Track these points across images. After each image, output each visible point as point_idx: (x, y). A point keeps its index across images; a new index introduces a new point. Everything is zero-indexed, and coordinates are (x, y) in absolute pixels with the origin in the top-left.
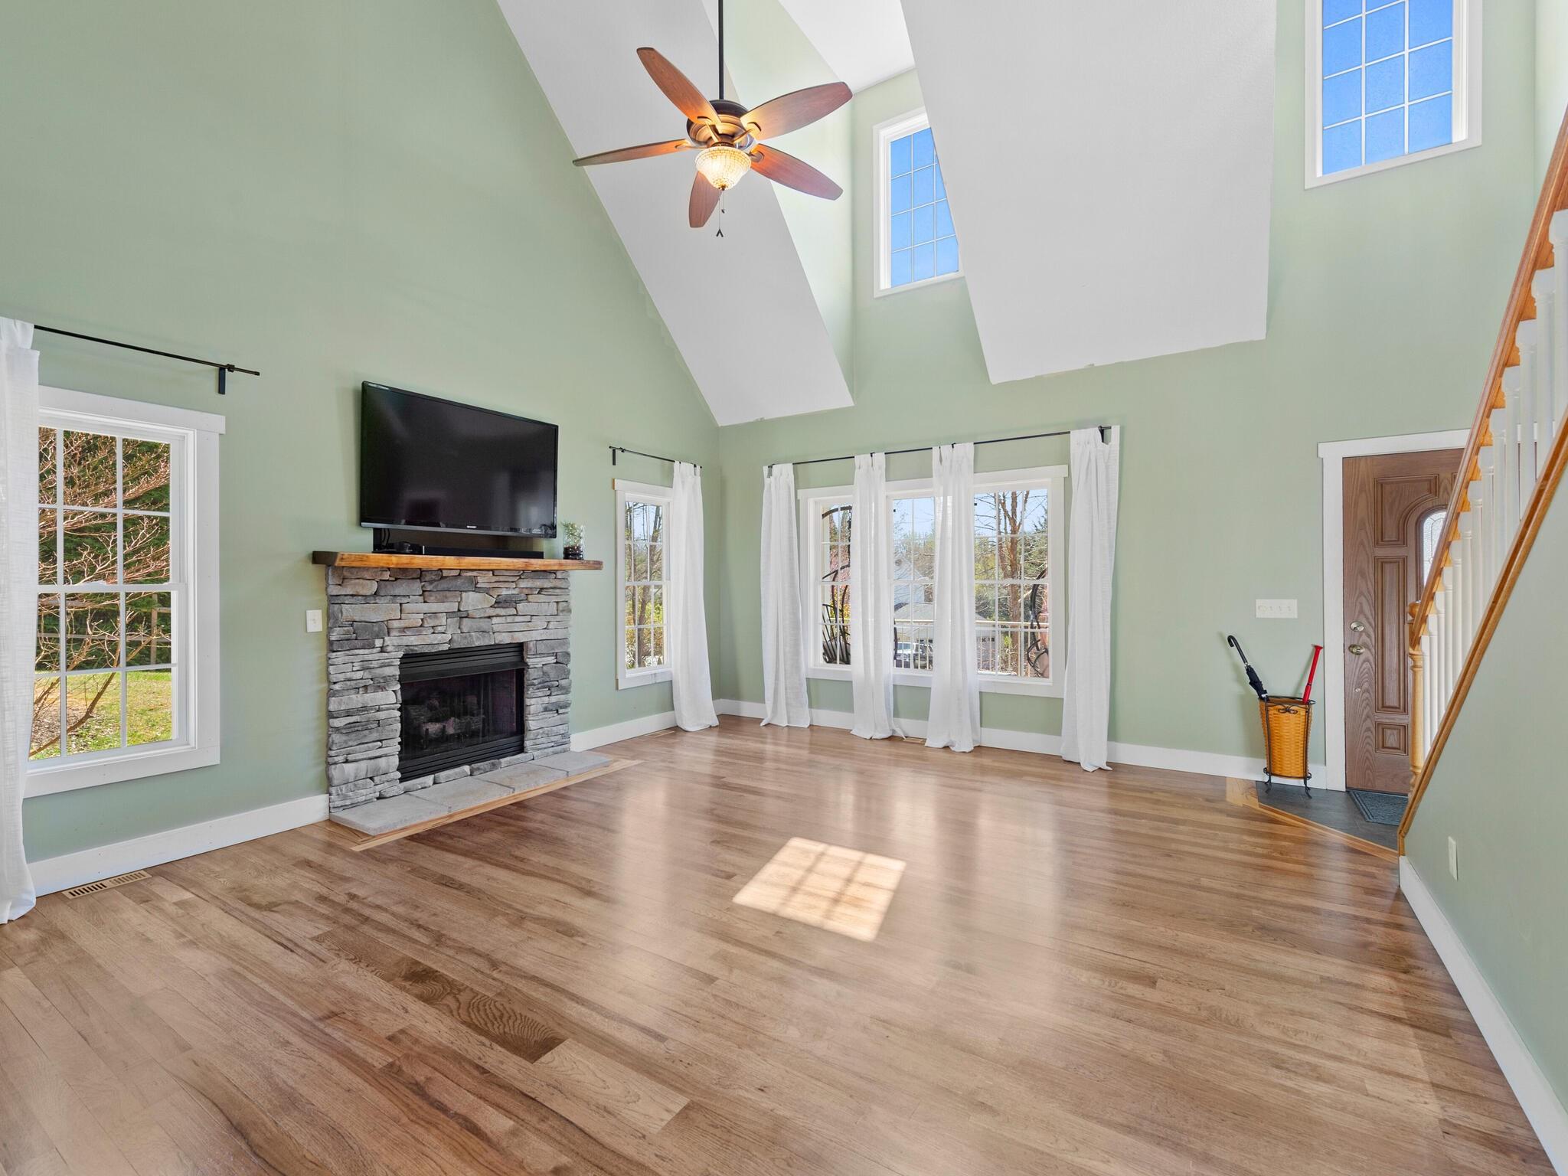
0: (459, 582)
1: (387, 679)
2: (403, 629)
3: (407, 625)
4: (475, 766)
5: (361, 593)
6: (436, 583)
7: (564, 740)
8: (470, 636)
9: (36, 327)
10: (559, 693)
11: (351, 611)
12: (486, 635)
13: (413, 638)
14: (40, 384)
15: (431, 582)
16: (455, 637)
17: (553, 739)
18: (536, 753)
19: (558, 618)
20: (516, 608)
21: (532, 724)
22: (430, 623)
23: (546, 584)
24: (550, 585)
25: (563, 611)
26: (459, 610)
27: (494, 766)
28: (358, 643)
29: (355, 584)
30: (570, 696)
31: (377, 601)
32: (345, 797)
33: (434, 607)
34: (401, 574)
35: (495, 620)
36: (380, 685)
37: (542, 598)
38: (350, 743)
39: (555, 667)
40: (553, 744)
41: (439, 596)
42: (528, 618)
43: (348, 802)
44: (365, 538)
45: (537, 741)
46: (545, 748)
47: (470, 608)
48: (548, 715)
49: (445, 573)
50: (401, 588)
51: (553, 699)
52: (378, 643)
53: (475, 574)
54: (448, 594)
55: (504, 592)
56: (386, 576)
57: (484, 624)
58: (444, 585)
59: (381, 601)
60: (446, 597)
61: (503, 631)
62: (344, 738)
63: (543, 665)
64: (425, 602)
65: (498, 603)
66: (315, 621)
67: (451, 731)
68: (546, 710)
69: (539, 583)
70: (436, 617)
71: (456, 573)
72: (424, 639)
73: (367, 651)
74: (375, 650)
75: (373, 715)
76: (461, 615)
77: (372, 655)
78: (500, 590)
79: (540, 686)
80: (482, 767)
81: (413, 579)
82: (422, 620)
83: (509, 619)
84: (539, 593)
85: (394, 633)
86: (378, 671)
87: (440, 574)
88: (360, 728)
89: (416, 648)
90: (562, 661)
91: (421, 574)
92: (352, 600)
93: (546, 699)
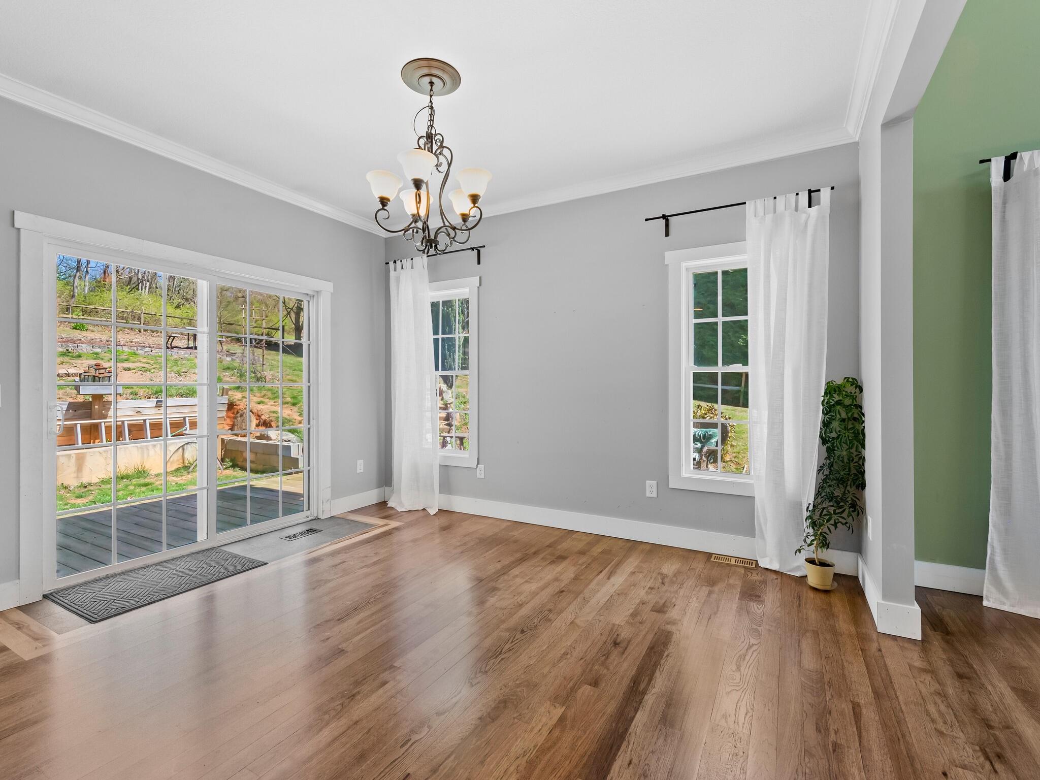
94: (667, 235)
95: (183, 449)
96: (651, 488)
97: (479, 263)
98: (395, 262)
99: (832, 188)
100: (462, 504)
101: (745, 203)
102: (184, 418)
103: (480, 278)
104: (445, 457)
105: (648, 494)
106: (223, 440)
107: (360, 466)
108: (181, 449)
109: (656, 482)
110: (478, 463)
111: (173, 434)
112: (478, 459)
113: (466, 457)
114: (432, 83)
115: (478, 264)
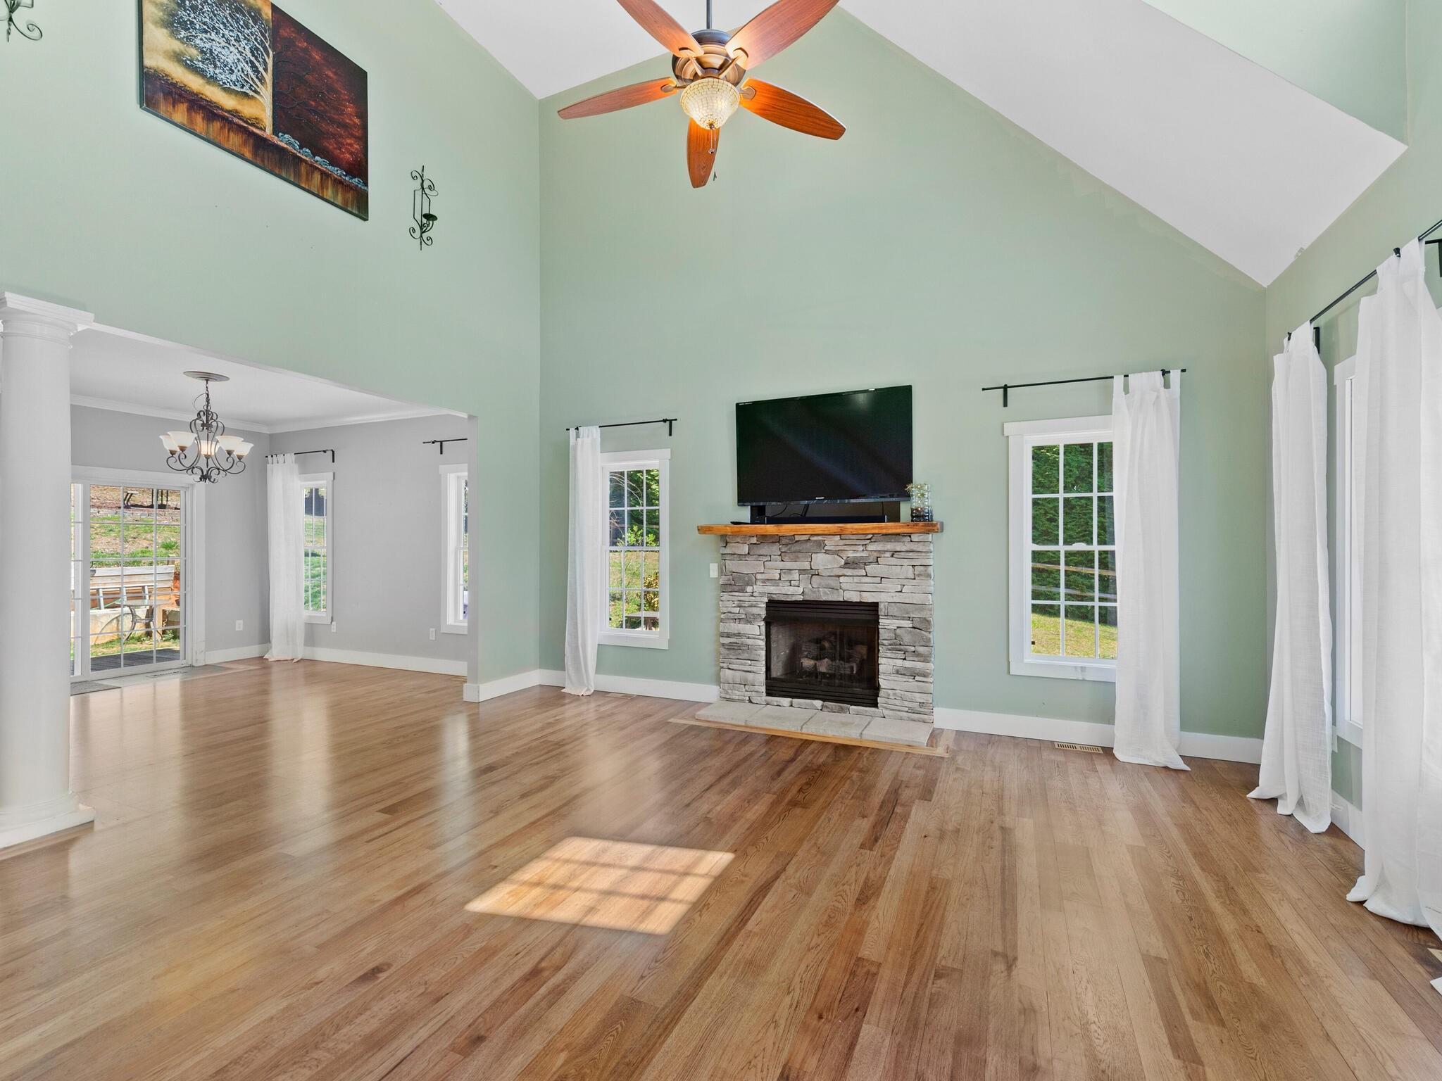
0: (808, 545)
1: (756, 616)
2: (764, 581)
3: (767, 578)
4: (827, 703)
5: (737, 553)
6: (790, 546)
7: (922, 710)
8: (818, 591)
9: (600, 427)
10: (916, 659)
11: (732, 565)
12: (836, 591)
13: (772, 588)
14: (601, 452)
15: (786, 545)
16: (806, 591)
17: (906, 703)
18: (886, 712)
19: (914, 582)
20: (865, 569)
21: (883, 682)
22: (784, 577)
23: (898, 546)
24: (904, 549)
25: (919, 575)
26: (812, 569)
27: (842, 710)
28: (736, 588)
29: (733, 546)
30: (930, 666)
31: (747, 559)
32: (727, 693)
33: (788, 565)
34: (764, 539)
35: (842, 579)
36: (749, 620)
37: (893, 561)
38: (731, 657)
39: (910, 632)
40: (907, 709)
41: (792, 556)
42: (878, 580)
43: (728, 697)
44: (745, 514)
45: (889, 701)
46: (899, 711)
47: (821, 568)
48: (900, 678)
49: (797, 538)
50: (765, 549)
51: (907, 664)
52: (749, 589)
53: (820, 538)
54: (800, 555)
55: (851, 554)
56: (754, 540)
57: (832, 582)
58: (797, 547)
59: (750, 559)
60: (798, 557)
61: (852, 590)
62: (727, 652)
63: (898, 627)
64: (782, 561)
65: (847, 564)
66: (714, 571)
67: (823, 669)
68: (898, 672)
69: (890, 546)
70: (790, 573)
71: (806, 538)
72: (780, 590)
73: (740, 594)
74: (746, 594)
75: (745, 640)
76: (813, 573)
77: (745, 597)
78: (846, 552)
79: (889, 647)
80: (830, 707)
81: (773, 542)
82: (780, 574)
83: (856, 579)
84: (892, 556)
85: (758, 583)
86: (749, 610)
87: (792, 540)
88: (736, 648)
89: (774, 596)
90: (922, 626)
91: (778, 539)
92: (731, 558)
93: (900, 662)
95: (118, 621)
96: (432, 634)
98: (272, 456)
100: (324, 654)
102: (143, 587)
104: (310, 617)
105: (431, 638)
106: (164, 612)
107: (239, 625)
108: (115, 621)
110: (332, 621)
111: (107, 606)
112: (332, 618)
113: (323, 615)
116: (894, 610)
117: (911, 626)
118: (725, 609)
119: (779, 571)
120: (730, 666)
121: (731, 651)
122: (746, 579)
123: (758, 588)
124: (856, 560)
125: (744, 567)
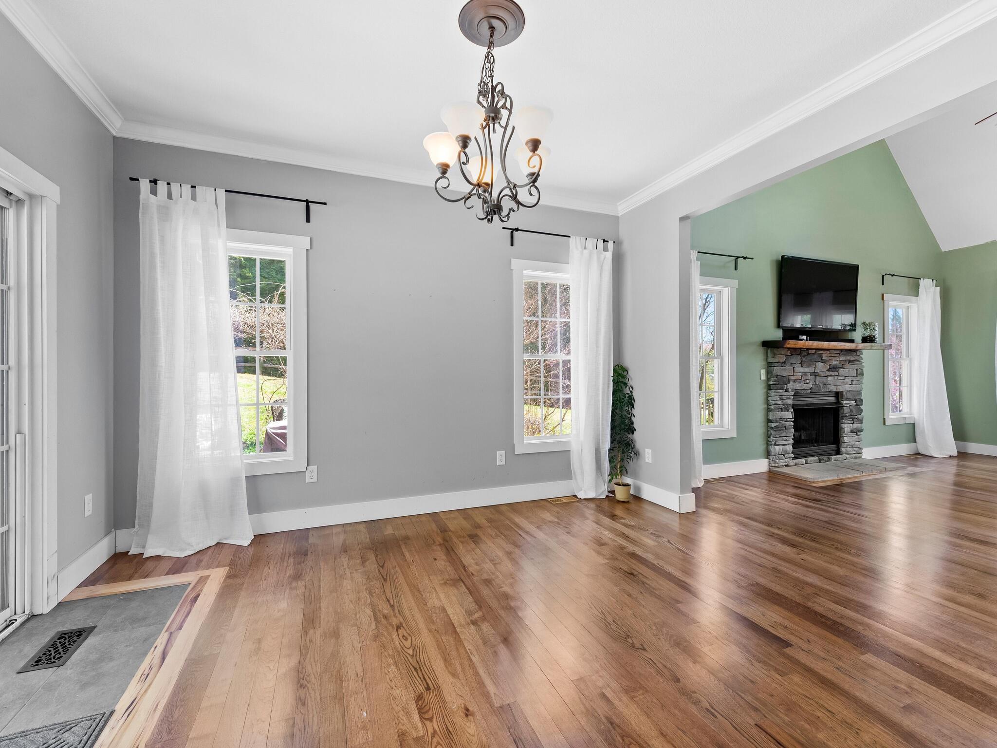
0: (815, 356)
1: (789, 406)
2: (794, 381)
3: (795, 378)
4: (820, 457)
5: (780, 361)
6: (806, 356)
7: (859, 451)
8: (819, 386)
10: (858, 422)
11: (777, 370)
12: (825, 386)
13: (798, 385)
15: (804, 356)
16: (813, 386)
17: (854, 449)
18: (847, 456)
19: (857, 379)
20: (838, 372)
21: (844, 438)
22: (804, 378)
23: (852, 358)
24: (854, 359)
25: (859, 374)
26: (815, 372)
28: (779, 386)
29: (779, 357)
30: (862, 425)
31: (785, 366)
32: (775, 462)
33: (805, 369)
34: (794, 352)
35: (829, 378)
36: (787, 409)
37: (850, 366)
38: (777, 436)
39: (856, 407)
40: (855, 452)
41: (807, 364)
42: (843, 378)
45: (847, 449)
46: (850, 454)
47: (819, 371)
48: (852, 435)
50: (794, 359)
51: (855, 426)
52: (785, 387)
53: (822, 352)
54: (811, 363)
55: (833, 362)
56: (789, 353)
57: (825, 380)
58: (809, 357)
59: (787, 365)
60: (810, 365)
61: (833, 384)
62: (774, 433)
63: (850, 405)
64: (802, 367)
65: (830, 369)
66: (762, 374)
68: (852, 431)
69: (849, 357)
70: (806, 375)
71: (814, 351)
72: (801, 386)
73: (781, 391)
74: (785, 390)
75: (785, 423)
76: (816, 375)
77: (783, 393)
78: (831, 361)
79: (848, 417)
80: (824, 459)
81: (798, 353)
82: (801, 376)
83: (835, 378)
84: (848, 363)
85: (791, 382)
86: (786, 401)
87: (808, 352)
88: (780, 429)
89: (799, 391)
90: (859, 404)
91: (800, 352)
92: (777, 365)
93: (851, 425)
94: (512, 245)
96: (501, 458)
97: (308, 220)
98: (154, 182)
99: (614, 242)
101: (569, 237)
103: (311, 240)
105: (498, 463)
107: (89, 505)
109: (504, 451)
110: (308, 464)
112: (308, 460)
114: (492, 28)
115: (307, 222)
116: (849, 396)
117: (855, 404)
118: (773, 402)
119: (801, 374)
120: (777, 443)
121: (777, 432)
122: (785, 380)
123: (790, 386)
124: (835, 366)
125: (785, 372)
